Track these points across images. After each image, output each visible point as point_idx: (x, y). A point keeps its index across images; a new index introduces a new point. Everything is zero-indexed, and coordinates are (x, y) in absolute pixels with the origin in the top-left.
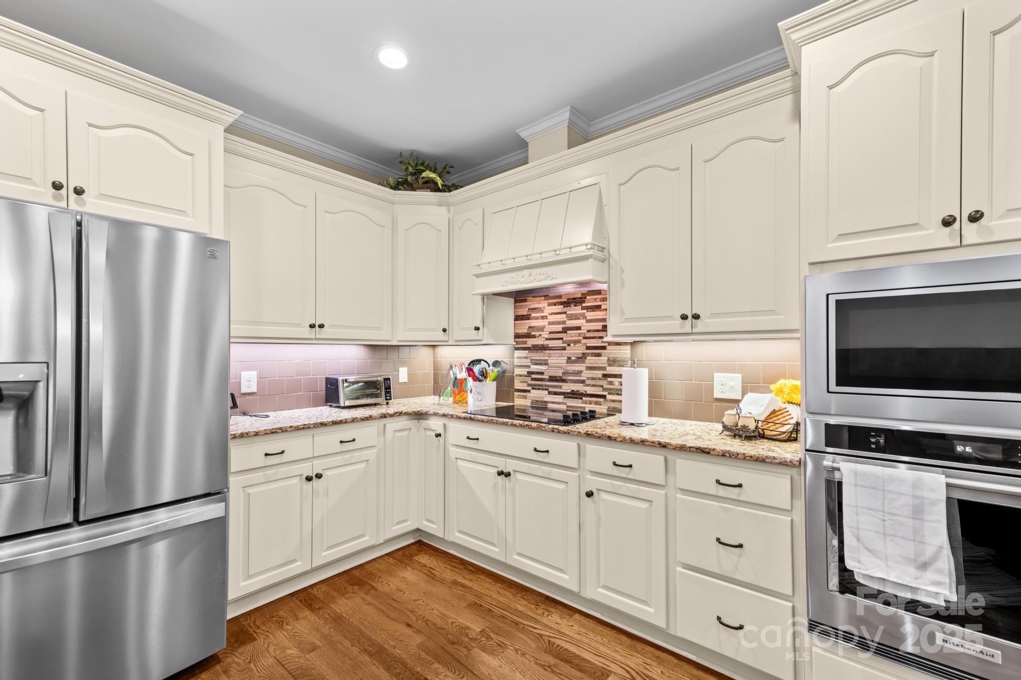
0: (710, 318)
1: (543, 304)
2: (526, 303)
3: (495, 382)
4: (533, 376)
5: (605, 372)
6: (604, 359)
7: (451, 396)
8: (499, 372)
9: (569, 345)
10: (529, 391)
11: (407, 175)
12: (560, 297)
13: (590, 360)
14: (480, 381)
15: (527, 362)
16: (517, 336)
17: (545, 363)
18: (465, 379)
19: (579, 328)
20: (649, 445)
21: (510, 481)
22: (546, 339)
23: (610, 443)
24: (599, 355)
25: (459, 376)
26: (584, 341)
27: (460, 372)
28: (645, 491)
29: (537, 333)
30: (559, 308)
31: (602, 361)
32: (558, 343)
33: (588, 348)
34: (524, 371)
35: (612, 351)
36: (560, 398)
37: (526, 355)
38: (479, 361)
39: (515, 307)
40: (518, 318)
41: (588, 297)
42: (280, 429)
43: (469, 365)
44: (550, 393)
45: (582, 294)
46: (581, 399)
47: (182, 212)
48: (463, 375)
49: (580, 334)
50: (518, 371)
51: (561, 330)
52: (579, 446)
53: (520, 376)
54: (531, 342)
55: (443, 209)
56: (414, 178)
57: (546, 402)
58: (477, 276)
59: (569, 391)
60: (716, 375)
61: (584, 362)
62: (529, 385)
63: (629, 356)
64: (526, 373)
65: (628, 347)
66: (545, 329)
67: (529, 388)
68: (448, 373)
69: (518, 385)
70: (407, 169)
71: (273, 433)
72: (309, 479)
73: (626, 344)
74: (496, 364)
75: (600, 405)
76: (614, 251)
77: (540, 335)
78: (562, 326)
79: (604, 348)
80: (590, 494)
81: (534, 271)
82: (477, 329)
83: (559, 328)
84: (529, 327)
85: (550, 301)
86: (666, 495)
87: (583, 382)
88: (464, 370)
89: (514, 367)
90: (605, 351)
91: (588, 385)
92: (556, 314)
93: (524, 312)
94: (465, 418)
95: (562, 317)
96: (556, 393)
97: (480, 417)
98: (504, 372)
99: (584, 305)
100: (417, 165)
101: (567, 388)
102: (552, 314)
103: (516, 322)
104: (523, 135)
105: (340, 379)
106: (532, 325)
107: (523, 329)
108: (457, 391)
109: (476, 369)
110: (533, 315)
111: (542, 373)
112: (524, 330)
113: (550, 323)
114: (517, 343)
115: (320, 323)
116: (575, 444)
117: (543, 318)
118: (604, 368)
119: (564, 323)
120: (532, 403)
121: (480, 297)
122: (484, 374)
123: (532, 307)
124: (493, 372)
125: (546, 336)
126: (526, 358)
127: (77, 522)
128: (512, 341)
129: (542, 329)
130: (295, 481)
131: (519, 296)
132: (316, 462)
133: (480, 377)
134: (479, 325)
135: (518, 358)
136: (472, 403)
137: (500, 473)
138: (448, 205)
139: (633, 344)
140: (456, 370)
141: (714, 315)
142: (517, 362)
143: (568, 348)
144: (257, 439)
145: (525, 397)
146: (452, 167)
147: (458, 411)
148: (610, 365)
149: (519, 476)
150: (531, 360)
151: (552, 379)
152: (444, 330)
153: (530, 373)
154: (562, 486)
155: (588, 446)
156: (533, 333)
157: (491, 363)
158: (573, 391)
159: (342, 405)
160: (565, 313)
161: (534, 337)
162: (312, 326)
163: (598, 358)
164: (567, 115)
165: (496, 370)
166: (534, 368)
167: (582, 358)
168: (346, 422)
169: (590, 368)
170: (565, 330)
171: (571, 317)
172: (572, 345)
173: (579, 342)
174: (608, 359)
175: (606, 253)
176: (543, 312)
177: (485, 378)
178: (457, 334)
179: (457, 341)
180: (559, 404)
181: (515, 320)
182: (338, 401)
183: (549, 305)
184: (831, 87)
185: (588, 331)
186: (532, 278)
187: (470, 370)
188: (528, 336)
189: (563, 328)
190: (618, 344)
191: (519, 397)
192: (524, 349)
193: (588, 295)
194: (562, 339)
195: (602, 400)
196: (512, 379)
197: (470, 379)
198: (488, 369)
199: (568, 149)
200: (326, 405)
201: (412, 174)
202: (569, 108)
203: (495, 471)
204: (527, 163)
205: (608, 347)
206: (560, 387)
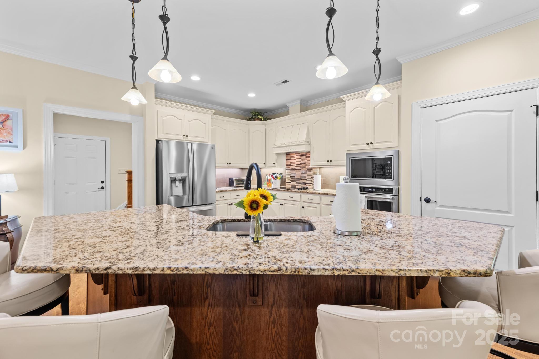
0: (334, 161)
1: (295, 155)
2: (289, 155)
3: (280, 180)
4: (292, 178)
5: (312, 176)
6: (312, 172)
7: (266, 185)
8: (281, 176)
9: (302, 168)
10: (290, 183)
11: (253, 116)
12: (299, 153)
13: (308, 173)
14: (275, 179)
15: (290, 173)
16: (287, 165)
17: (295, 173)
18: (271, 179)
19: (305, 163)
20: (316, 194)
21: (283, 206)
22: (296, 166)
23: (308, 194)
24: (310, 171)
25: (269, 178)
26: (306, 167)
27: (269, 177)
28: (315, 205)
29: (293, 165)
30: (299, 157)
31: (311, 173)
32: (299, 168)
33: (307, 169)
34: (289, 176)
35: (314, 170)
36: (300, 185)
37: (289, 171)
38: (275, 173)
39: (286, 156)
40: (287, 160)
41: (307, 154)
42: (223, 191)
43: (272, 174)
44: (297, 183)
45: (306, 153)
46: (306, 184)
47: (203, 138)
48: (270, 177)
49: (305, 165)
50: (287, 176)
51: (300, 163)
52: (301, 195)
53: (288, 178)
54: (291, 167)
55: (264, 126)
56: (255, 116)
57: (295, 186)
58: (274, 148)
59: (302, 182)
60: (340, 176)
61: (306, 173)
62: (291, 181)
63: (318, 171)
64: (289, 177)
65: (318, 169)
66: (295, 163)
67: (291, 182)
68: (266, 177)
69: (287, 181)
70: (253, 114)
71: (221, 192)
72: (229, 204)
73: (318, 168)
74: (280, 174)
75: (311, 186)
76: (311, 142)
77: (294, 165)
78: (300, 162)
79: (312, 169)
80: (303, 207)
81: (290, 147)
82: (274, 163)
83: (299, 163)
84: (291, 163)
85: (297, 155)
86: (320, 205)
87: (306, 179)
88: (270, 176)
89: (286, 175)
90: (312, 170)
91: (307, 180)
92: (298, 158)
93: (289, 158)
94: (271, 190)
95: (300, 160)
96: (298, 183)
97: (275, 189)
98: (283, 177)
99: (306, 156)
100: (255, 113)
101: (302, 181)
102: (297, 158)
103: (287, 161)
104: (287, 105)
105: (234, 178)
106: (291, 162)
107: (289, 162)
108: (268, 182)
109: (274, 176)
110: (292, 159)
111: (294, 177)
112: (289, 164)
113: (297, 161)
114: (287, 167)
115: (230, 162)
116: (299, 195)
117: (295, 160)
118: (312, 175)
119: (301, 161)
120: (292, 186)
121: (275, 154)
122: (277, 177)
123: (291, 156)
124: (279, 176)
125: (296, 165)
126: (290, 172)
127: (192, 206)
128: (285, 167)
129: (294, 163)
130: (226, 205)
131: (287, 154)
132: (231, 200)
133: (275, 178)
134: (275, 162)
135: (288, 172)
136: (273, 186)
137: (281, 204)
138: (265, 125)
139: (319, 168)
140: (268, 176)
141: (335, 161)
142: (287, 173)
143: (302, 169)
144: (218, 193)
145: (289, 184)
146: (266, 112)
147: (269, 188)
148: (313, 174)
149: (286, 205)
150: (291, 173)
151: (297, 179)
152: (264, 164)
153: (291, 177)
154: (296, 206)
155: (303, 195)
156: (292, 164)
157: (279, 174)
158: (303, 182)
159: (235, 186)
160: (301, 158)
161: (292, 165)
162: (228, 163)
163: (310, 172)
164: (300, 102)
165: (280, 176)
166: (292, 175)
167: (306, 172)
168: (238, 190)
169: (308, 175)
170: (301, 164)
171: (303, 160)
172: (303, 168)
173: (305, 167)
174: (313, 173)
175: (309, 143)
176: (294, 158)
177: (277, 178)
178: (268, 165)
179: (268, 167)
180: (300, 186)
181: (286, 160)
182: (234, 185)
183: (296, 156)
184: (350, 112)
185: (308, 164)
186: (289, 149)
187: (272, 176)
188: (290, 165)
189: (301, 163)
190: (316, 168)
191: (288, 184)
192: (289, 169)
193: (308, 153)
194: (300, 166)
195: (311, 185)
196: (285, 179)
197: (272, 179)
198: (278, 176)
199: (300, 112)
200: (229, 187)
201: (254, 116)
202: (300, 100)
203: (279, 203)
204: (289, 115)
205: (313, 169)
206: (300, 181)
